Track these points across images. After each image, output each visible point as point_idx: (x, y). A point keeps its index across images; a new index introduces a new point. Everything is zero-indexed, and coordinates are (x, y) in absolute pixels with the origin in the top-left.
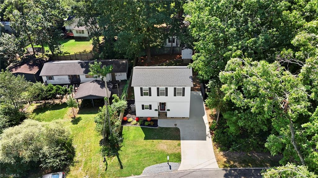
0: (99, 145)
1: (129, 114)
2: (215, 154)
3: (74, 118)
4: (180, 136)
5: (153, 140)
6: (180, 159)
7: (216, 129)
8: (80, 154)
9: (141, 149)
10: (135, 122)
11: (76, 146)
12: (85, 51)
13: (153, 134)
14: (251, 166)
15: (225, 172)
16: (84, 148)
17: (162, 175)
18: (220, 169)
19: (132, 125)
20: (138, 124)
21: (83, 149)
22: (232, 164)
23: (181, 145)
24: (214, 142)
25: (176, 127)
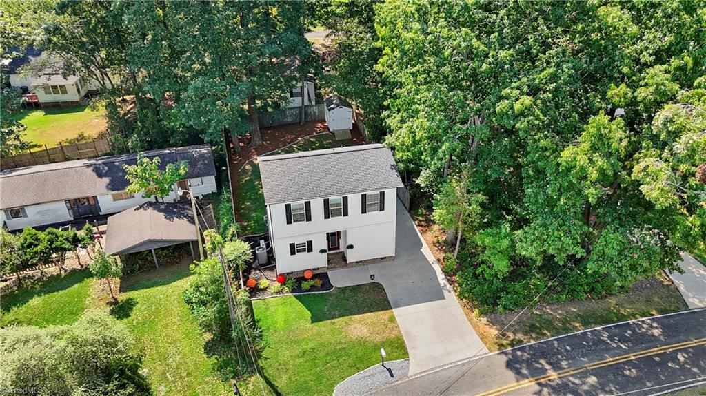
0: (205, 356)
1: (255, 269)
2: (472, 324)
3: (115, 302)
4: (386, 299)
5: (333, 320)
6: (404, 350)
7: (457, 270)
8: (163, 387)
9: (311, 345)
10: (277, 286)
11: (146, 370)
12: (82, 137)
13: (327, 305)
14: (549, 334)
15: (504, 358)
16: (168, 372)
17: (377, 393)
18: (493, 353)
19: (272, 294)
20: (287, 289)
21: (168, 374)
22: (512, 337)
23: (398, 319)
24: (462, 300)
25: (372, 281)
